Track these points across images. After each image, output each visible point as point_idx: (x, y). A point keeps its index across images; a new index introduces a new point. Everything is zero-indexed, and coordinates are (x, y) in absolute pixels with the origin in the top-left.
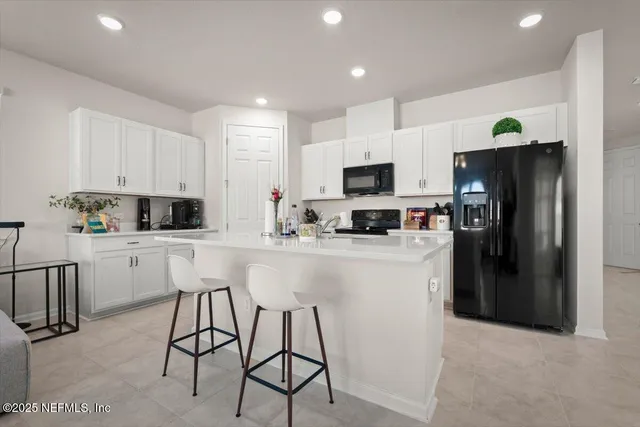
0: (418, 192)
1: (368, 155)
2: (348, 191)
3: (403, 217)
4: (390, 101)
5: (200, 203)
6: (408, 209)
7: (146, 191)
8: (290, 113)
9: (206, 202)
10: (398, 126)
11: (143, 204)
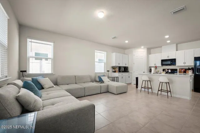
0: (183, 65)
1: (168, 57)
2: (162, 65)
3: (178, 71)
4: (175, 45)
5: (128, 67)
6: (180, 69)
7: (121, 65)
8: (147, 48)
9: (129, 67)
10: (177, 50)
11: (120, 68)
